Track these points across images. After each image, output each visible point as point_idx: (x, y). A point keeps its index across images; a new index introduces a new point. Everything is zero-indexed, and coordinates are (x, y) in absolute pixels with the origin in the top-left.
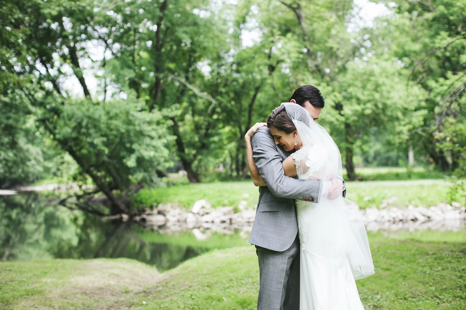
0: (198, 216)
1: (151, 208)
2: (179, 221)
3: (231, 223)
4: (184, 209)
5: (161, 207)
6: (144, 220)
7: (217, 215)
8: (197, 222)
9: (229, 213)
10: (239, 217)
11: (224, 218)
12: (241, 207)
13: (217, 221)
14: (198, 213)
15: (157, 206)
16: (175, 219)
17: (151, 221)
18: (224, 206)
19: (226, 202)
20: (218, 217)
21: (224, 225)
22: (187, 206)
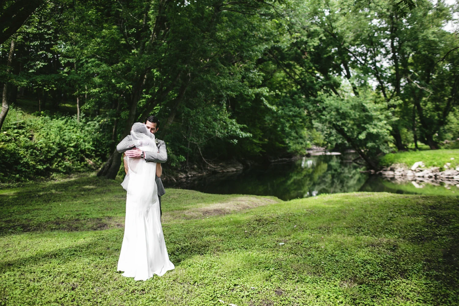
0: (414, 172)
1: (388, 166)
2: (402, 175)
3: (436, 178)
4: (407, 167)
5: (393, 166)
6: (381, 174)
7: (427, 172)
8: (414, 176)
9: (436, 171)
10: (442, 174)
11: (431, 174)
12: (445, 167)
13: (427, 176)
14: (415, 171)
15: (391, 165)
16: (400, 174)
17: (384, 175)
18: (434, 166)
19: (435, 163)
20: (427, 174)
21: (431, 179)
22: (409, 165)
